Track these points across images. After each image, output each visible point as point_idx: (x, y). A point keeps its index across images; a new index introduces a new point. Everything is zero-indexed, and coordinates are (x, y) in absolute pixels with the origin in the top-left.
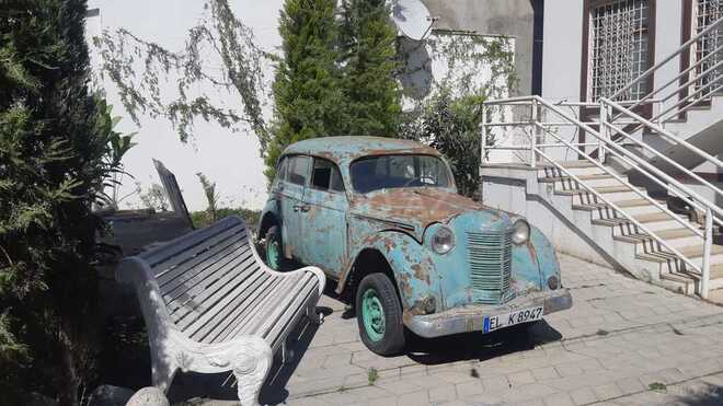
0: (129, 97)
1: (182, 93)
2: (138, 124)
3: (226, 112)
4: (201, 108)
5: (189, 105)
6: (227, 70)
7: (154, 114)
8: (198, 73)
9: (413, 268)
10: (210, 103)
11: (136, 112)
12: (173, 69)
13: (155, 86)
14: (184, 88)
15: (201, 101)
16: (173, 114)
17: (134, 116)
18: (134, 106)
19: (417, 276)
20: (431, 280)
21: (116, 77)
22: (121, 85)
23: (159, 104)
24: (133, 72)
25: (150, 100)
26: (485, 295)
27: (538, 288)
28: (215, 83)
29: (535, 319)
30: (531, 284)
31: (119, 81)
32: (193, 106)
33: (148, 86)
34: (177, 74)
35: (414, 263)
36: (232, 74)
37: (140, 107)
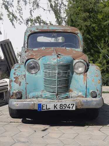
0: (11, 16)
1: (31, 14)
2: (14, 27)
3: (48, 22)
4: (38, 20)
5: (34, 19)
6: (49, 4)
7: (20, 23)
8: (38, 5)
9: (14, 78)
10: (42, 18)
11: (14, 22)
12: (28, 4)
13: (21, 11)
14: (32, 12)
15: (38, 18)
16: (27, 23)
17: (13, 24)
18: (13, 20)
19: (15, 81)
20: (21, 84)
21: (7, 8)
22: (8, 11)
23: (22, 19)
24: (13, 6)
25: (19, 17)
26: (48, 94)
27: (84, 96)
28: (44, 10)
29: (71, 109)
30: (80, 94)
31: (8, 10)
32: (35, 20)
33: (18, 11)
34: (29, 6)
35: (16, 76)
36: (51, 6)
37: (15, 20)
